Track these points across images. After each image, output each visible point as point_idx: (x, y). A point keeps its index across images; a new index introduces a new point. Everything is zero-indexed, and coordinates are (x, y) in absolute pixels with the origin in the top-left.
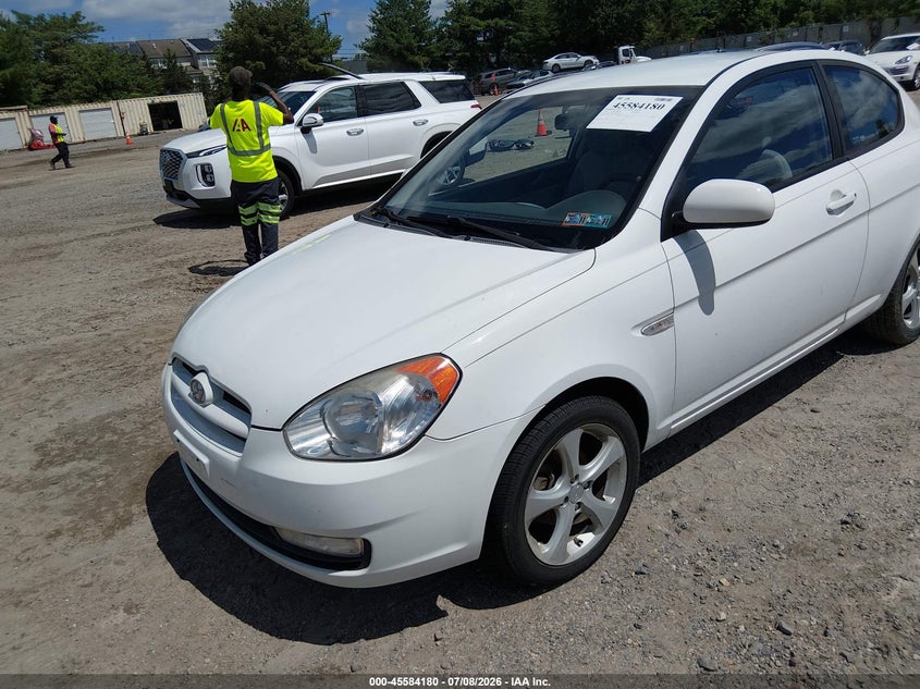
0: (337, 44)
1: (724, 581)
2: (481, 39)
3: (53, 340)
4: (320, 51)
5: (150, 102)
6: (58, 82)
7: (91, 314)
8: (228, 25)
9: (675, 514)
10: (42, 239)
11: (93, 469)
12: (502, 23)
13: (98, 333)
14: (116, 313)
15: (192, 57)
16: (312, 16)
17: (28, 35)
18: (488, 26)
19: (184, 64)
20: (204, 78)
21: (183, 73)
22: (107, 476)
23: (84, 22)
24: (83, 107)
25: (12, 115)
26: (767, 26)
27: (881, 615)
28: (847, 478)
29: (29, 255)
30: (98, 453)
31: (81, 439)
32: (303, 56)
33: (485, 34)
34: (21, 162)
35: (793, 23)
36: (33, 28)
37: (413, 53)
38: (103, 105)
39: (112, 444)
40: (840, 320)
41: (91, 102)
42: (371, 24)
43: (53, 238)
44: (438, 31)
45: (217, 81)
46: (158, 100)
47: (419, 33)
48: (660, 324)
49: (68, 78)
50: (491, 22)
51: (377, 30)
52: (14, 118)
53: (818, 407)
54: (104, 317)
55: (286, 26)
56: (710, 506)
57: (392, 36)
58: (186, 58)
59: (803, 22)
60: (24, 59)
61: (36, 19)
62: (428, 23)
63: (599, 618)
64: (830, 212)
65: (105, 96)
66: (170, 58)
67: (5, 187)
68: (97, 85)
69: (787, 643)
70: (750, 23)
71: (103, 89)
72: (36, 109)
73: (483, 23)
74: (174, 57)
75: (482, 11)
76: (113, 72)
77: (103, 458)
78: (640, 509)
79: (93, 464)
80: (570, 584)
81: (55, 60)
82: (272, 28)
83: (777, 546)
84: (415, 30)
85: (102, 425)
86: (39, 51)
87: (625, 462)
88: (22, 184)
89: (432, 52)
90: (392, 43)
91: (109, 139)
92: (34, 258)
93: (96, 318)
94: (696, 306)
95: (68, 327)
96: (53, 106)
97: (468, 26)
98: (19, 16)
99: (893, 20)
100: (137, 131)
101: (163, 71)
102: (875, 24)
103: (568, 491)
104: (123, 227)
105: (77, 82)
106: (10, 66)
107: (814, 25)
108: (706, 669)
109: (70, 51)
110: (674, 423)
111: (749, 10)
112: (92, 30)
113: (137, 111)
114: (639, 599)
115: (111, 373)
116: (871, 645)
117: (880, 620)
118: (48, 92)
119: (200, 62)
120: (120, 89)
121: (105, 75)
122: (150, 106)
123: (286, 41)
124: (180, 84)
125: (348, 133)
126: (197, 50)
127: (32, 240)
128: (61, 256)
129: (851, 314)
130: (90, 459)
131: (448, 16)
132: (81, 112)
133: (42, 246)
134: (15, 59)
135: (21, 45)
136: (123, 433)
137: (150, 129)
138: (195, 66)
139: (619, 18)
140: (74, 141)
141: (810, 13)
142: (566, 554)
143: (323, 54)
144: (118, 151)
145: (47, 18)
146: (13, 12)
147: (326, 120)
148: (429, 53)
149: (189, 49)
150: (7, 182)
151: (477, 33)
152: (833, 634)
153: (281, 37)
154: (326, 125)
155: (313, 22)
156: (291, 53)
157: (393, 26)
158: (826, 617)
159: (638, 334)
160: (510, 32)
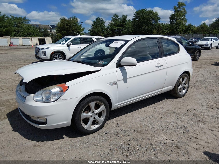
0: (83, 29)
1: (122, 136)
2: (116, 31)
3: (2, 85)
4: (79, 30)
5: (39, 38)
6: (18, 32)
7: (12, 80)
8: (59, 23)
9: (118, 124)
10: (6, 65)
11: (3, 109)
12: (121, 28)
13: (12, 84)
14: (18, 80)
15: (50, 29)
16: (78, 23)
17: (13, 21)
18: (118, 28)
19: (48, 31)
20: (52, 34)
21: (48, 33)
22: (5, 110)
23: (26, 19)
24: (23, 38)
25: (6, 38)
26: (181, 33)
27: (150, 144)
28: (155, 120)
29: (2, 68)
30: (5, 106)
31: (2, 103)
32: (75, 31)
33: (117, 30)
34: (6, 49)
35: (186, 33)
36: (14, 19)
37: (100, 33)
38: (28, 38)
39: (8, 105)
40: (161, 90)
41: (25, 37)
42: (92, 26)
43: (8, 65)
44: (107, 28)
45: (56, 35)
46: (41, 38)
47: (102, 29)
48: (114, 84)
49: (21, 31)
50: (119, 28)
51: (93, 27)
52: (7, 39)
53: (156, 108)
54: (14, 81)
55: (72, 24)
56: (126, 123)
57: (96, 29)
58: (49, 29)
59: (189, 33)
60: (11, 26)
61: (15, 17)
62: (104, 27)
63: (94, 140)
64: (156, 67)
65: (29, 36)
66: (45, 29)
67: (1, 54)
68: (27, 33)
69: (129, 147)
70: (177, 32)
71: (28, 34)
72: (12, 37)
73: (117, 28)
74: (46, 29)
75: (117, 25)
76: (31, 31)
77: (5, 107)
78: (111, 123)
79: (3, 108)
80: (92, 134)
81: (18, 27)
82: (69, 24)
83: (135, 131)
84: (101, 28)
85: (7, 101)
86: (15, 25)
87: (106, 111)
88: (5, 53)
89: (105, 33)
90: (96, 30)
91: (28, 45)
92: (3, 68)
93: (13, 81)
94: (123, 81)
95: (6, 82)
96: (16, 37)
97: (113, 28)
98: (12, 17)
99: (209, 34)
100: (35, 44)
101: (43, 32)
102: (205, 35)
103: (92, 114)
104: (25, 63)
105: (23, 32)
106: (8, 27)
107: (191, 34)
108: (111, 150)
109: (22, 25)
110: (118, 105)
111: (177, 29)
112: (28, 21)
113: (36, 40)
114: (104, 138)
115: (12, 91)
116: (145, 148)
117: (149, 144)
118: (16, 34)
119: (52, 30)
120: (32, 34)
121: (29, 31)
122: (39, 39)
123: (72, 28)
124: (46, 35)
125: (78, 47)
126: (52, 28)
127: (4, 65)
128: (9, 68)
129: (164, 89)
130: (2, 107)
131: (109, 25)
132: (22, 39)
133: (6, 66)
134: (9, 26)
135: (11, 23)
136: (11, 103)
137: (38, 44)
138: (51, 31)
139: (147, 29)
140: (20, 45)
141: (190, 31)
142: (91, 128)
143: (80, 31)
144: (30, 48)
145: (18, 18)
146: (11, 16)
147: (73, 44)
148: (104, 33)
149: (50, 27)
150: (2, 52)
151: (115, 30)
152: (139, 146)
153: (71, 26)
154: (73, 45)
155: (78, 24)
156: (73, 30)
157: (97, 26)
158: (139, 143)
159: (109, 85)
160: (123, 30)
